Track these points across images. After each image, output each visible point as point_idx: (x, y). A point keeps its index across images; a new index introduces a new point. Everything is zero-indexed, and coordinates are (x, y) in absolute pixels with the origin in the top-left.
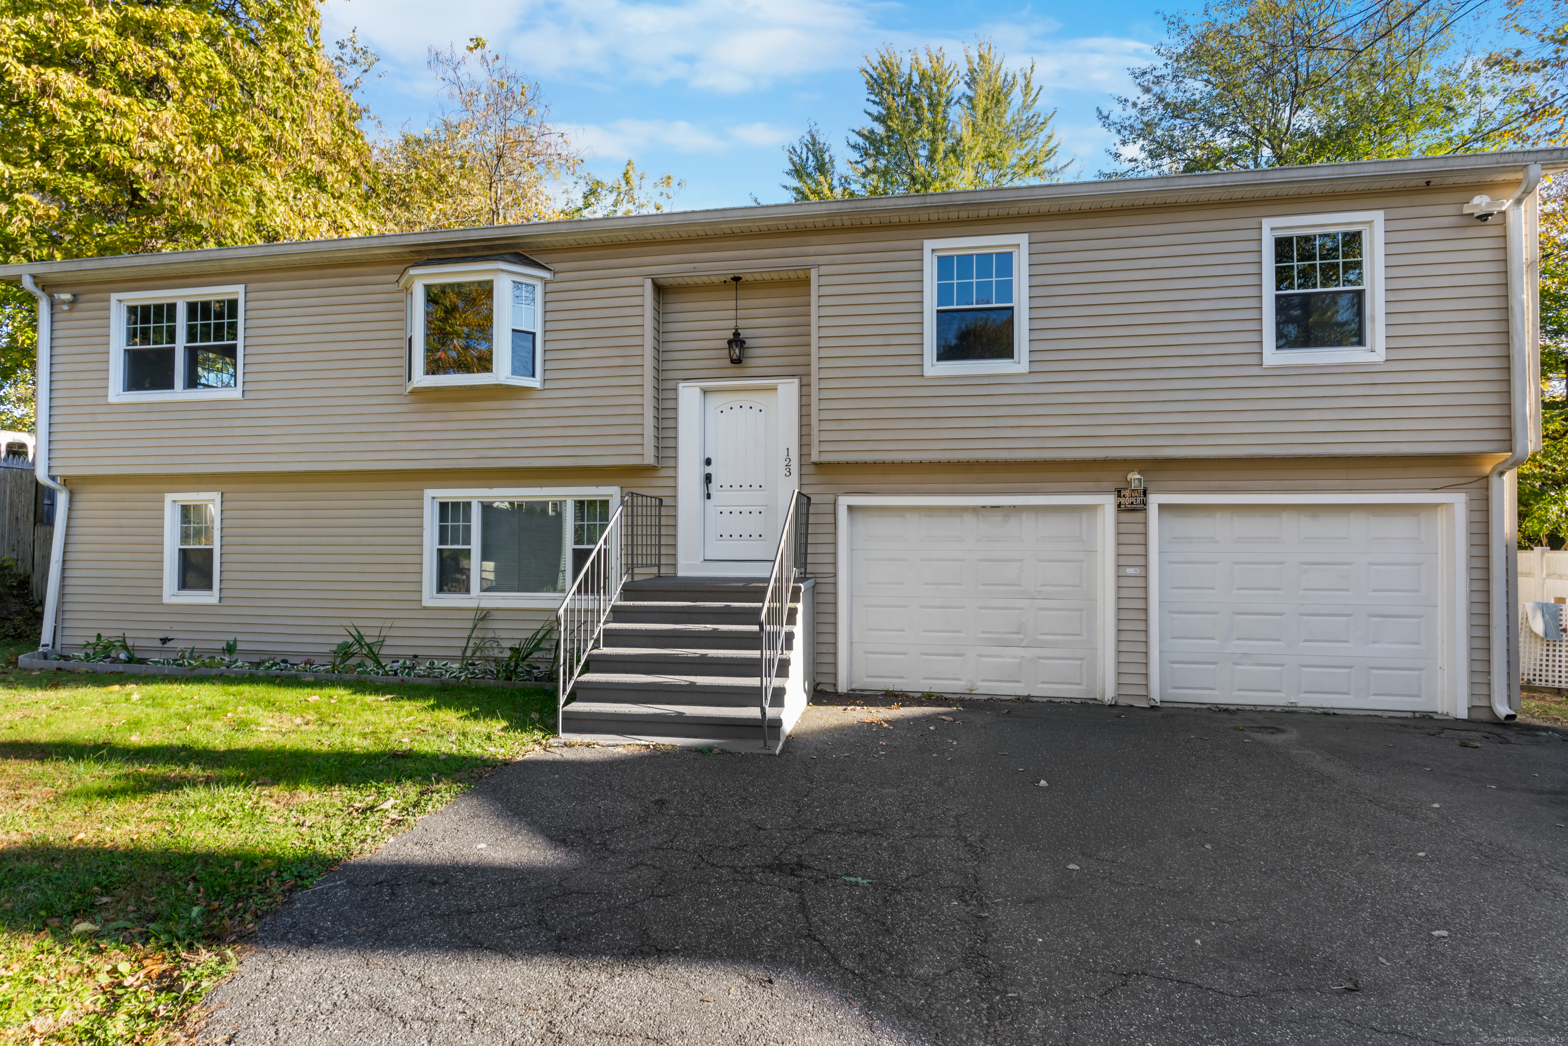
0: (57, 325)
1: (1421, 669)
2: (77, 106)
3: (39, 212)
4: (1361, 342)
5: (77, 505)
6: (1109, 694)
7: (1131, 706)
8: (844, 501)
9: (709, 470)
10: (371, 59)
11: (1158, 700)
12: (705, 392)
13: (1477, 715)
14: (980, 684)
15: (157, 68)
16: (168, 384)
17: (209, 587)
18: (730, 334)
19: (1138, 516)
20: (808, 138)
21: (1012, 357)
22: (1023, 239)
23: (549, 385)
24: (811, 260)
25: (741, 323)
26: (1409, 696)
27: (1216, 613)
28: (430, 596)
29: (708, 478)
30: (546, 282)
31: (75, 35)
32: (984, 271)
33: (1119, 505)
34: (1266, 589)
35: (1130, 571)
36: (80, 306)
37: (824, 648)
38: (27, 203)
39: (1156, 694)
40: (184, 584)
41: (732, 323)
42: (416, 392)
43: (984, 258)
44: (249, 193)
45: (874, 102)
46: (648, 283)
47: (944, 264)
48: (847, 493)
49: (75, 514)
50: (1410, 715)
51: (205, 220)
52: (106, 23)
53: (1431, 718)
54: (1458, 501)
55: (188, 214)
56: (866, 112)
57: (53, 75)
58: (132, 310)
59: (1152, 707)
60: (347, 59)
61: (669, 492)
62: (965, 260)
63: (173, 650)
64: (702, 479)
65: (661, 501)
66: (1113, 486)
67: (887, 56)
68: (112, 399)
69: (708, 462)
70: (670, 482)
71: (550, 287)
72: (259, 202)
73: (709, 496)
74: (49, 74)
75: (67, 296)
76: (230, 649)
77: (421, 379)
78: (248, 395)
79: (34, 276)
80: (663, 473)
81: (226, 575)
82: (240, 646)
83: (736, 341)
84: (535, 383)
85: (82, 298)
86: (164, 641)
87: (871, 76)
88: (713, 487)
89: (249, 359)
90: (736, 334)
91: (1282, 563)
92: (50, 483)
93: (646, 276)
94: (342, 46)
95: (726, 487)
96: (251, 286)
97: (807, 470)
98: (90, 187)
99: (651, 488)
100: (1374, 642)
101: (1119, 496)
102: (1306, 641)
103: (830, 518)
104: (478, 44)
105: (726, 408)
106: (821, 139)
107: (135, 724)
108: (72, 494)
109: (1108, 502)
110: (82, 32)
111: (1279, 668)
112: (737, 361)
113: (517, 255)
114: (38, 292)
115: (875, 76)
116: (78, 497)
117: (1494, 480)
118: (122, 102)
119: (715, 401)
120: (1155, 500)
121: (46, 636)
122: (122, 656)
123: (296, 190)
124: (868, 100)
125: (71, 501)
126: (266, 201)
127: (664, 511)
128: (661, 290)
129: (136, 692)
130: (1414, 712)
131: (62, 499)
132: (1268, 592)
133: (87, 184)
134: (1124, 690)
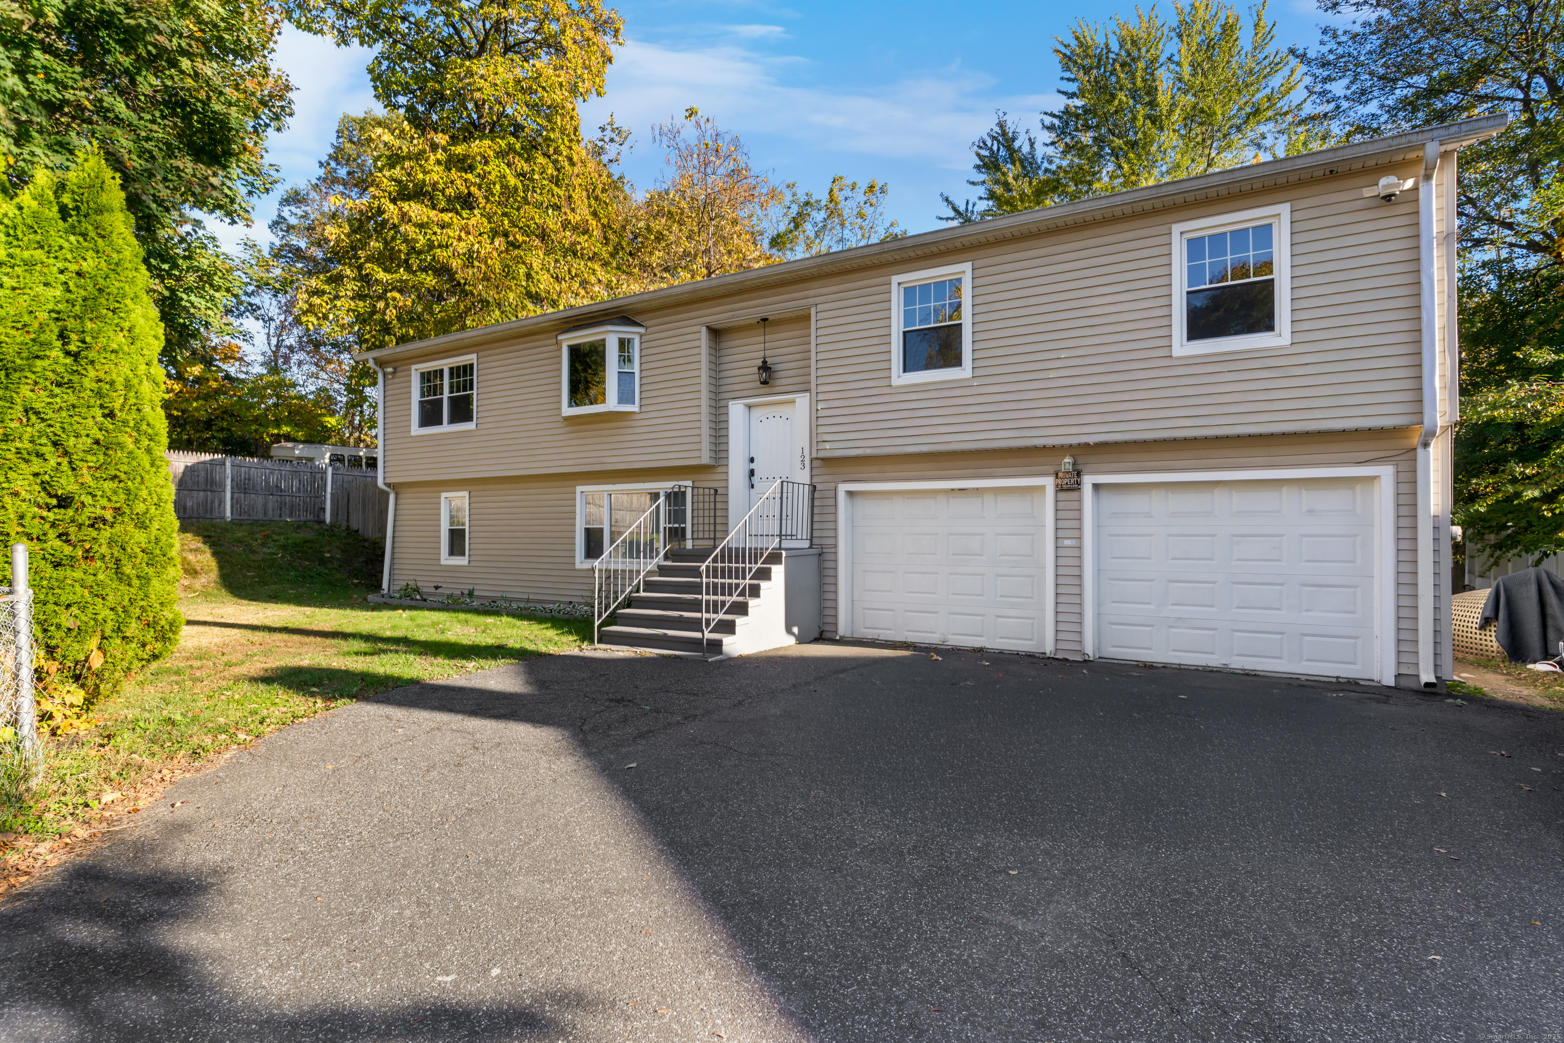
0: (388, 388)
1: (1356, 638)
2: (421, 226)
3: (401, 304)
4: (1270, 328)
5: (400, 501)
6: (1049, 648)
7: (1066, 660)
8: (843, 488)
9: (752, 466)
10: (624, 135)
11: (1091, 655)
12: (749, 407)
13: (1404, 683)
14: (950, 637)
15: (468, 188)
16: (440, 423)
17: (463, 554)
18: (759, 363)
19: (1073, 495)
20: (997, 129)
21: (960, 365)
22: (967, 267)
23: (644, 409)
24: (811, 301)
25: (768, 353)
26: (1345, 663)
27: (1152, 580)
28: (581, 562)
29: (752, 473)
30: (641, 336)
31: (420, 176)
32: (940, 296)
33: (1057, 486)
34: (1199, 559)
35: (1067, 542)
36: (398, 374)
37: (828, 604)
38: (394, 299)
39: (1090, 649)
40: (452, 553)
41: (761, 354)
42: (567, 419)
43: (940, 285)
44: (522, 270)
45: (1069, 80)
46: (704, 329)
47: (909, 293)
48: (844, 481)
49: (399, 507)
50: (1334, 680)
51: (491, 295)
52: (438, 162)
53: (1357, 684)
54: (1386, 473)
55: (480, 294)
56: (1059, 91)
57: (407, 208)
58: (422, 374)
59: (1085, 661)
60: (607, 139)
61: (722, 484)
62: (925, 288)
63: (442, 595)
64: (747, 473)
65: (716, 491)
66: (1052, 469)
67: (1079, 30)
68: (413, 433)
69: (752, 460)
70: (723, 477)
71: (644, 338)
72: (528, 276)
73: (752, 486)
74: (406, 206)
75: (390, 370)
76: (471, 594)
77: (568, 411)
78: (480, 427)
79: (374, 359)
80: (720, 470)
81: (473, 546)
82: (476, 593)
83: (765, 367)
84: (634, 408)
85: (399, 369)
86: (437, 588)
87: (1065, 55)
88: (755, 480)
89: (480, 403)
90: (765, 362)
91: (1214, 535)
92: (385, 488)
93: (702, 324)
94: (603, 129)
95: (764, 479)
96: (481, 354)
97: (816, 463)
98: (430, 280)
99: (710, 481)
100: (1307, 610)
101: (1057, 477)
102: (1238, 607)
103: (832, 501)
104: (691, 113)
105: (764, 419)
106: (1010, 129)
107: (394, 627)
108: (397, 494)
109: (1049, 483)
110: (425, 173)
111: (1212, 632)
112: (765, 383)
113: (624, 317)
114: (377, 369)
115: (1068, 53)
116: (401, 496)
117: (1420, 451)
118: (446, 217)
119: (757, 413)
120: (1088, 481)
121: (385, 585)
122: (418, 597)
123: (557, 261)
124: (1062, 79)
125: (396, 499)
126: (533, 274)
127: (718, 498)
128: (716, 333)
129: (406, 614)
130: (1338, 677)
131: (392, 497)
132: (1201, 562)
133: (429, 279)
134: (1061, 646)
